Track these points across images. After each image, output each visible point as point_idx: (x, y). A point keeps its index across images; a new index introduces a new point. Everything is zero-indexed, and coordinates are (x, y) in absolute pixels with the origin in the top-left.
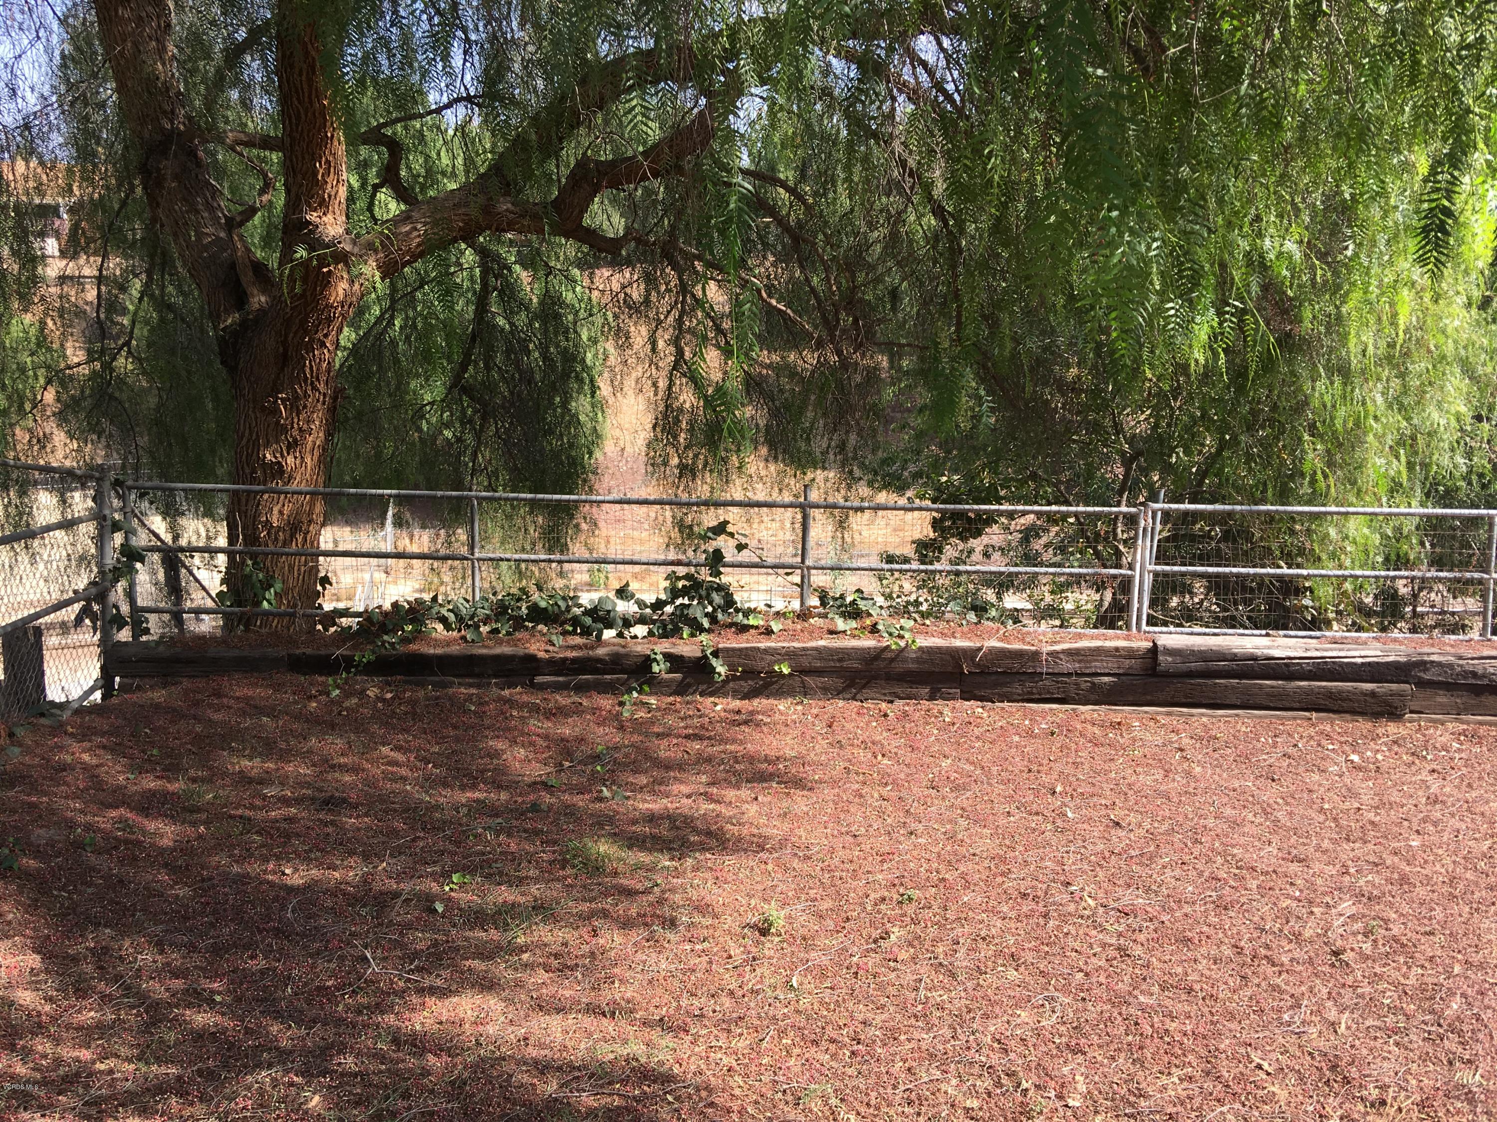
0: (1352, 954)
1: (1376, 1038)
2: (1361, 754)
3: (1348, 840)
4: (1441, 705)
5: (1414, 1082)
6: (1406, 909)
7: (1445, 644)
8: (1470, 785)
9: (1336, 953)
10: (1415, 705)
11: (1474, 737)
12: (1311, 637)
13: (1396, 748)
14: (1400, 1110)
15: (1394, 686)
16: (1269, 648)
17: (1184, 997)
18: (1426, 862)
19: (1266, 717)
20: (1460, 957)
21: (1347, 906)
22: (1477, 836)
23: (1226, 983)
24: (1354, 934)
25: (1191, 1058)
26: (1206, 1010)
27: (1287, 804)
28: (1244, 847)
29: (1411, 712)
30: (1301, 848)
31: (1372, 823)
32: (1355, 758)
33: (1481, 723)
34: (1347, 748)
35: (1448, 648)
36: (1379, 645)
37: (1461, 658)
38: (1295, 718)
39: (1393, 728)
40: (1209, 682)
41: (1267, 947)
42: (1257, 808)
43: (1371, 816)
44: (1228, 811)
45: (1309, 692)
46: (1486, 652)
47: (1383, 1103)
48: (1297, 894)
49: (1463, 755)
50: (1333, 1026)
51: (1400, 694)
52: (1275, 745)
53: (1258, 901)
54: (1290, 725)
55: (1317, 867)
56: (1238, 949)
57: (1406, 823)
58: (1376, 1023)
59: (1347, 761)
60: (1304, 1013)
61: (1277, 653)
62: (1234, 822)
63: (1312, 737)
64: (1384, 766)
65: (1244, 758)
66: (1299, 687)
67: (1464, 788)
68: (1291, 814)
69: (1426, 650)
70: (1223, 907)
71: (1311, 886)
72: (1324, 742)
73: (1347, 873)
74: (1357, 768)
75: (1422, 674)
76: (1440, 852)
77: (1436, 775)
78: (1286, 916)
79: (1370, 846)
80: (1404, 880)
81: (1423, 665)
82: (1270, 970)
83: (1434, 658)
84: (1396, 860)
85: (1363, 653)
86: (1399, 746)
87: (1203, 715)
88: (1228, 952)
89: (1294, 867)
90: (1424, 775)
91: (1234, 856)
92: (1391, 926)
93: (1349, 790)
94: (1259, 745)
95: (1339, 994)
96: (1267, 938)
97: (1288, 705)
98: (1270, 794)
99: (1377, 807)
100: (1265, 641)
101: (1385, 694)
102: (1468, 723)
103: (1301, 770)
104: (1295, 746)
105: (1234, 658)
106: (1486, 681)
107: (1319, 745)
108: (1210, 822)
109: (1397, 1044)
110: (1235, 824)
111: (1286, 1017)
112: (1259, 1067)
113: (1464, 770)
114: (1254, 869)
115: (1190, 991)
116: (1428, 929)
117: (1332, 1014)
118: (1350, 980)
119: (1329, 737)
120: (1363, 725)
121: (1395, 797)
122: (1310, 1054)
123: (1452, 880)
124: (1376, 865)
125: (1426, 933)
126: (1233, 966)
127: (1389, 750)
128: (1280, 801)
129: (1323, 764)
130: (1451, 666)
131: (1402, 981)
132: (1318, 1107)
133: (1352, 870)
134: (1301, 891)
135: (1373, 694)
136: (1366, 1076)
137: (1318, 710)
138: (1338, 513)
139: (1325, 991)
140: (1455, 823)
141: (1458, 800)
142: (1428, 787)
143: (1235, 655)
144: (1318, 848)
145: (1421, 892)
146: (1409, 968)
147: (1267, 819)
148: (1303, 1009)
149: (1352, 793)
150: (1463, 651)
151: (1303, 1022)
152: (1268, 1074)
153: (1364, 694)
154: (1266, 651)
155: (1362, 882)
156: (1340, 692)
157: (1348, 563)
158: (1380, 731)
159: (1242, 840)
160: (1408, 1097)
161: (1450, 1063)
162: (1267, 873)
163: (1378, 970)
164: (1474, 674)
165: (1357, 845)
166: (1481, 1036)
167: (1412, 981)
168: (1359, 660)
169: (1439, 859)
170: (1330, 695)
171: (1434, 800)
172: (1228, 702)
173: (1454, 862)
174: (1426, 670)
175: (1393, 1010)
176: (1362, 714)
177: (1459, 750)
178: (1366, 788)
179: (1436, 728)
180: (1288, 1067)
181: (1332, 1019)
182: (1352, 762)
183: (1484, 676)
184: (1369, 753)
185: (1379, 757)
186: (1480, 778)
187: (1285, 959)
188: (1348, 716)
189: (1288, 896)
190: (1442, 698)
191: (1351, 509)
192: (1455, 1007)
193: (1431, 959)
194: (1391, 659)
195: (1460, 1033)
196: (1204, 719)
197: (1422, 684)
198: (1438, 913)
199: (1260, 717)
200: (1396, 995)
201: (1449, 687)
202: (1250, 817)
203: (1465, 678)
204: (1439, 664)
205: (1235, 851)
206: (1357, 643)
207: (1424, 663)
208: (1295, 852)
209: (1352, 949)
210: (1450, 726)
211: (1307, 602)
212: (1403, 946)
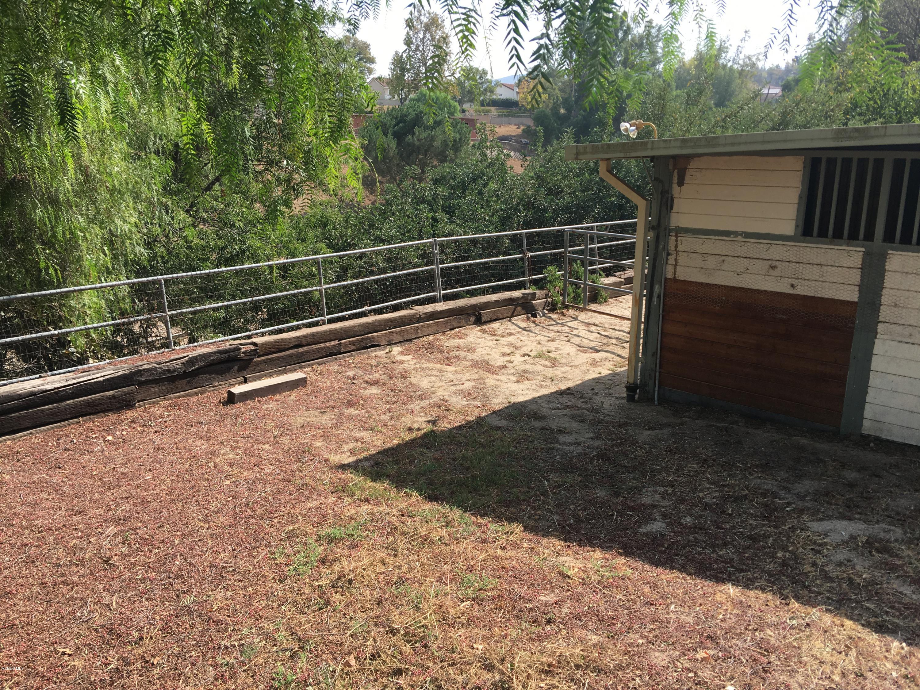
0: (115, 558)
1: (134, 602)
2: (113, 435)
3: (109, 489)
4: (154, 393)
5: (158, 618)
6: (146, 518)
7: (150, 358)
8: (177, 434)
9: (106, 562)
10: (140, 397)
11: (176, 406)
12: (69, 372)
13: (133, 425)
14: (151, 638)
15: (125, 389)
16: (42, 385)
17: (8, 632)
18: (156, 486)
19: (50, 429)
20: (178, 533)
21: (112, 530)
22: (183, 461)
23: (37, 610)
24: (117, 545)
25: (16, 671)
26: (24, 635)
27: (69, 480)
28: (43, 517)
29: (139, 401)
30: (81, 505)
31: (123, 474)
32: (110, 438)
33: (178, 397)
34: (104, 434)
35: (152, 360)
36: (111, 367)
37: (159, 363)
38: (69, 425)
39: (130, 414)
40: (7, 417)
41: (63, 575)
42: (50, 489)
43: (122, 470)
44: (31, 498)
45: (75, 405)
46: (173, 357)
47: (141, 638)
48: (80, 534)
49: (171, 418)
50: (108, 606)
51: (130, 393)
52: (58, 445)
53: (54, 548)
54: (67, 430)
55: (91, 513)
56: (43, 584)
57: (143, 467)
58: (134, 593)
59: (105, 441)
60: (90, 606)
61: (48, 387)
62: (35, 504)
63: (81, 434)
64: (128, 438)
65: (38, 461)
66: (68, 405)
67: (174, 436)
68: (72, 486)
69: (139, 363)
70: (30, 562)
71: (88, 526)
72: (90, 434)
73: (110, 509)
74: (112, 444)
75: (140, 378)
76: (163, 477)
77: (157, 434)
78: (73, 551)
79: (123, 488)
80: (144, 501)
81: (139, 373)
82: (65, 589)
83: (145, 367)
84: (139, 491)
85: (103, 374)
86: (135, 423)
87: (7, 440)
88: (36, 589)
89: (78, 518)
90: (152, 436)
91: (36, 526)
92: (138, 531)
93: (108, 459)
94: (48, 449)
95: (111, 585)
96: (61, 570)
97: (63, 418)
98: (58, 477)
99: (126, 463)
100: (39, 381)
101: (121, 395)
102: (171, 399)
103: (77, 456)
104: (72, 441)
105: (20, 397)
106: (176, 374)
107: (87, 437)
108: (19, 509)
109: (147, 600)
110: (35, 505)
111: (78, 614)
112: (64, 654)
113: (173, 426)
114: (50, 529)
115: (12, 626)
116: (159, 524)
117: (107, 599)
118: (116, 574)
119: (92, 430)
120: (113, 417)
121: (136, 454)
122: (96, 630)
123: (171, 491)
124: (127, 498)
125: (159, 527)
126: (40, 597)
127: (129, 427)
128: (65, 479)
129: (90, 448)
130: (155, 369)
131: (147, 561)
132: (104, 660)
133: (113, 507)
134: (82, 531)
135: (114, 397)
136: (129, 628)
137: (83, 416)
138: (75, 291)
139: (101, 587)
140: (170, 458)
141: (171, 444)
142: (154, 442)
143: (20, 395)
144: (92, 500)
145: (154, 504)
146: (151, 552)
147: (57, 494)
148: (89, 604)
149: (110, 460)
150: (160, 359)
151: (89, 613)
152: (70, 655)
153: (109, 398)
154: (40, 388)
155: (119, 512)
156: (94, 401)
157: (88, 320)
158: (123, 417)
159: (41, 513)
160: (155, 628)
161: (178, 596)
162: (59, 528)
163: (132, 561)
164: (169, 371)
165: (115, 490)
166: (193, 573)
167: (153, 559)
168: (101, 379)
169: (163, 481)
170: (88, 404)
171: (158, 449)
172: (23, 427)
173: (171, 480)
174: (141, 375)
175: (143, 580)
176: (110, 410)
177: (169, 416)
178: (118, 455)
179: (154, 407)
180: (82, 645)
181: (107, 602)
182: (108, 441)
183: (174, 371)
184: (118, 433)
185: (124, 433)
186: (182, 428)
187: (75, 579)
188: (102, 414)
189: (74, 538)
190: (155, 389)
191: (82, 287)
192: (177, 563)
193: (163, 541)
194: (120, 373)
195: (182, 577)
196: (8, 443)
197: (141, 384)
198: (165, 513)
199: (47, 430)
200: (144, 571)
201: (156, 382)
202: (46, 496)
203: (164, 374)
204: (148, 370)
205: (37, 522)
206: (98, 369)
207: (140, 371)
208: (76, 508)
209: (116, 555)
210: (162, 403)
211: (72, 350)
212: (146, 540)
